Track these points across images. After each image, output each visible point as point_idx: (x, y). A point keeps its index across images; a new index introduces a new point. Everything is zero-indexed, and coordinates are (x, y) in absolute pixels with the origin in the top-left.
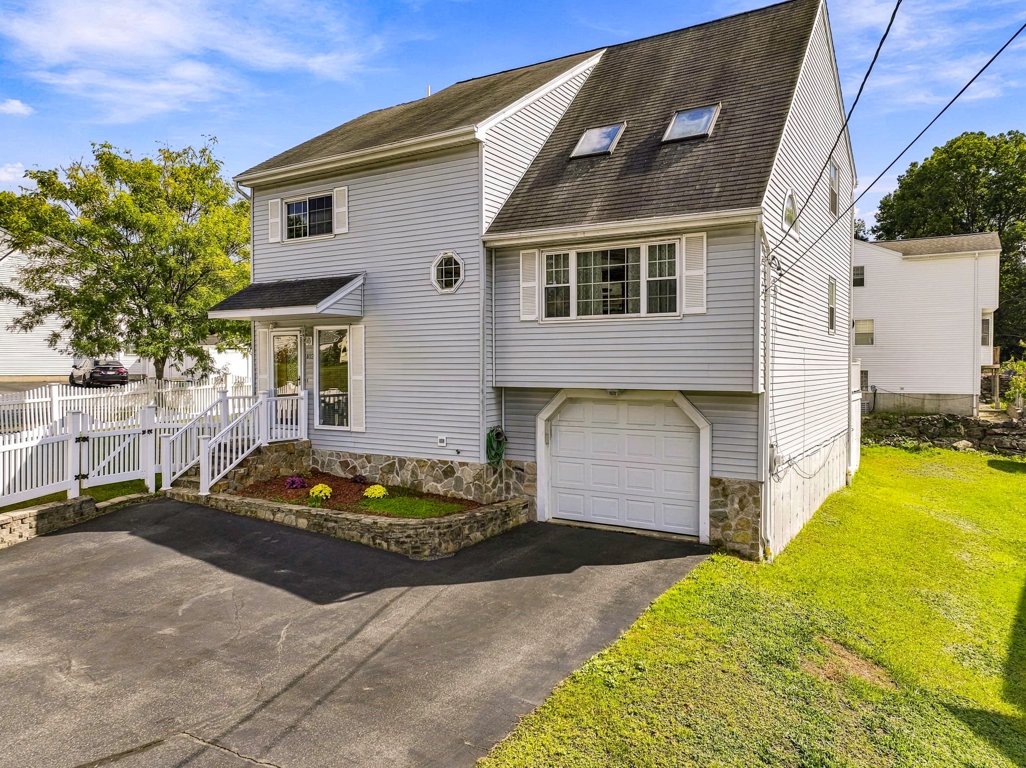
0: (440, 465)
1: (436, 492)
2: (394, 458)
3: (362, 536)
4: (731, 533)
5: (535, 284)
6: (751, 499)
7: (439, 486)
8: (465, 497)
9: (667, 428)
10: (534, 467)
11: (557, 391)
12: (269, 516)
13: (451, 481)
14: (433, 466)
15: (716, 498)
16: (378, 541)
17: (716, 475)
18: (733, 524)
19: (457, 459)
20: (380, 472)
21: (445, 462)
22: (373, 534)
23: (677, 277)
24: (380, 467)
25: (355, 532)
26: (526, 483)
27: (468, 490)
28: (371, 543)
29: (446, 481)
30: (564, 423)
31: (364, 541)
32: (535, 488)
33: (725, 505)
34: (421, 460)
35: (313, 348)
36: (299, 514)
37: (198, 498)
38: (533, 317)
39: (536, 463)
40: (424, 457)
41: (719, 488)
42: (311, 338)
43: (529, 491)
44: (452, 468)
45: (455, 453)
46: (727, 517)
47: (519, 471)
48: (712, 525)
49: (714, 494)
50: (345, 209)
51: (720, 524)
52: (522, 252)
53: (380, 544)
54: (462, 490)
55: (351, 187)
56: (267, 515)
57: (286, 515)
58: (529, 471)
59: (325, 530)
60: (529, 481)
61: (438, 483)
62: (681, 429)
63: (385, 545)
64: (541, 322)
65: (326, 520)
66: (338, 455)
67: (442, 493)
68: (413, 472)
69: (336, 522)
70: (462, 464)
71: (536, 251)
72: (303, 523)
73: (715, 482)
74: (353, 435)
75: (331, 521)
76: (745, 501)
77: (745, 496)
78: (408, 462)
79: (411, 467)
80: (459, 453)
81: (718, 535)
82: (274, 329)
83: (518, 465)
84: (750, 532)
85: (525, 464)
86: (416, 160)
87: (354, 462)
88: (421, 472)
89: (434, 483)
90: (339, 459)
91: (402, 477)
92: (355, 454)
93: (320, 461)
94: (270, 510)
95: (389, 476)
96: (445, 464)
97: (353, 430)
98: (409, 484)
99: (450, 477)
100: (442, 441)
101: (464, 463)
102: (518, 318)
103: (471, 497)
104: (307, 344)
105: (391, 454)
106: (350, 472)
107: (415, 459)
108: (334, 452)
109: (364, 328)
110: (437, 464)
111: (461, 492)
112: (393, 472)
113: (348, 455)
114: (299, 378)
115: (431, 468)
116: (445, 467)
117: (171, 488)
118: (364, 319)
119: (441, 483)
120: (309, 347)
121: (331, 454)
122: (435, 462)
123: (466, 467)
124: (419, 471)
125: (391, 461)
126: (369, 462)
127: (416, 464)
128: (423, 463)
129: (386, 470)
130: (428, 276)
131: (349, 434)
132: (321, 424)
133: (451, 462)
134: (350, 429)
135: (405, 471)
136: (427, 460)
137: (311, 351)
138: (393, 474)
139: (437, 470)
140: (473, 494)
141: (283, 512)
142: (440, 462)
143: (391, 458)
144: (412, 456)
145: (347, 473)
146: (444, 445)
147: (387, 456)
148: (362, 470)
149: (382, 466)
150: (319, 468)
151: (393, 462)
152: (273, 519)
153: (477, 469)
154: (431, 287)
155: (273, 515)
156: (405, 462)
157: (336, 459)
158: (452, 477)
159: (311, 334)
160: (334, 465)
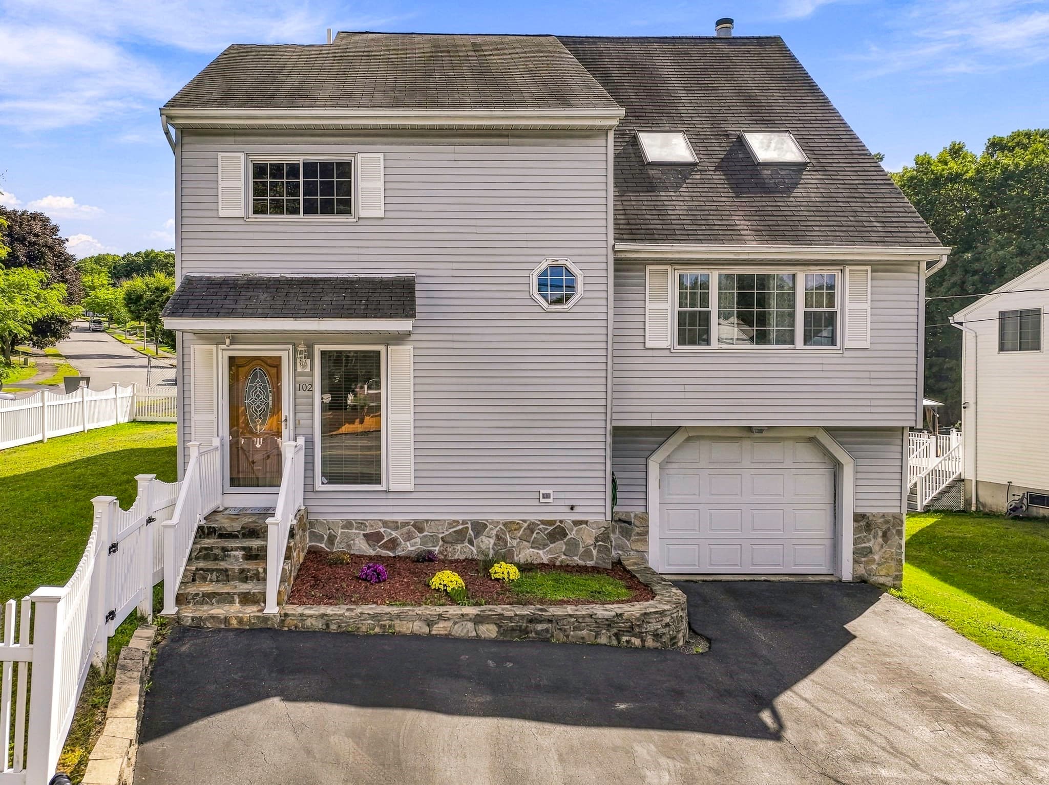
0: (541, 526)
1: (539, 561)
2: (464, 522)
3: (597, 635)
4: (874, 567)
5: (667, 306)
6: (894, 532)
7: (541, 552)
8: (581, 563)
9: (797, 466)
10: (644, 518)
11: (675, 430)
12: (419, 627)
13: (561, 545)
14: (531, 528)
15: (861, 533)
16: (624, 639)
17: (860, 510)
18: (876, 557)
19: (570, 517)
20: (441, 543)
21: (551, 523)
22: (615, 630)
23: (837, 308)
24: (441, 536)
25: (584, 632)
26: (633, 538)
27: (587, 554)
28: (615, 643)
29: (552, 546)
30: (674, 465)
31: (603, 640)
32: (646, 542)
33: (869, 540)
34: (512, 523)
35: (312, 376)
36: (478, 620)
37: (266, 619)
38: (664, 345)
39: (647, 513)
40: (516, 518)
41: (863, 523)
42: (308, 361)
43: (639, 546)
44: (563, 529)
45: (568, 510)
46: (871, 552)
47: (623, 525)
48: (856, 561)
49: (856, 530)
50: (380, 184)
51: (863, 559)
52: (648, 268)
53: (628, 642)
54: (576, 555)
55: (389, 156)
56: (415, 628)
57: (455, 623)
58: (637, 523)
59: (533, 635)
60: (639, 534)
61: (539, 549)
62: (812, 466)
63: (637, 642)
64: (673, 351)
65: (531, 621)
66: (361, 524)
67: (546, 561)
68: (498, 538)
69: (550, 621)
70: (577, 523)
71: (669, 267)
72: (489, 631)
73: (858, 517)
74: (391, 496)
75: (540, 622)
76: (889, 533)
77: (889, 529)
78: (490, 526)
79: (494, 532)
80: (572, 508)
81: (861, 570)
82: (232, 347)
83: (623, 517)
84: (893, 564)
85: (632, 515)
86: (507, 136)
87: (392, 532)
88: (511, 538)
89: (533, 550)
90: (364, 530)
91: (479, 547)
92: (394, 522)
93: (325, 536)
94: (420, 620)
95: (455, 547)
96: (551, 525)
97: (392, 488)
98: (491, 556)
99: (558, 540)
100: (547, 496)
101: (582, 521)
102: (642, 344)
103: (590, 563)
104: (299, 369)
105: (460, 518)
106: (385, 547)
107: (501, 522)
108: (353, 522)
109: (412, 350)
110: (539, 525)
111: (575, 558)
112: (462, 542)
113: (380, 524)
114: (283, 419)
115: (528, 532)
116: (551, 528)
117: (177, 609)
118: (413, 337)
119: (544, 548)
120: (302, 374)
121: (348, 525)
122: (533, 523)
123: (584, 526)
124: (508, 536)
125: (460, 527)
126: (421, 530)
127: (503, 528)
128: (515, 526)
129: (450, 540)
130: (526, 288)
131: (383, 496)
132: (326, 484)
133: (561, 522)
134: (384, 488)
135: (483, 538)
136: (521, 522)
137: (308, 379)
138: (463, 544)
139: (538, 533)
140: (595, 558)
141: (449, 619)
142: (543, 522)
143: (461, 522)
144: (496, 518)
145: (378, 549)
146: (550, 500)
147: (453, 520)
148: (408, 543)
149: (443, 535)
150: (323, 546)
151: (463, 528)
152: (430, 631)
153: (602, 527)
154: (530, 302)
155: (428, 625)
156: (485, 526)
157: (357, 531)
158: (562, 540)
159: (310, 356)
160: (353, 540)
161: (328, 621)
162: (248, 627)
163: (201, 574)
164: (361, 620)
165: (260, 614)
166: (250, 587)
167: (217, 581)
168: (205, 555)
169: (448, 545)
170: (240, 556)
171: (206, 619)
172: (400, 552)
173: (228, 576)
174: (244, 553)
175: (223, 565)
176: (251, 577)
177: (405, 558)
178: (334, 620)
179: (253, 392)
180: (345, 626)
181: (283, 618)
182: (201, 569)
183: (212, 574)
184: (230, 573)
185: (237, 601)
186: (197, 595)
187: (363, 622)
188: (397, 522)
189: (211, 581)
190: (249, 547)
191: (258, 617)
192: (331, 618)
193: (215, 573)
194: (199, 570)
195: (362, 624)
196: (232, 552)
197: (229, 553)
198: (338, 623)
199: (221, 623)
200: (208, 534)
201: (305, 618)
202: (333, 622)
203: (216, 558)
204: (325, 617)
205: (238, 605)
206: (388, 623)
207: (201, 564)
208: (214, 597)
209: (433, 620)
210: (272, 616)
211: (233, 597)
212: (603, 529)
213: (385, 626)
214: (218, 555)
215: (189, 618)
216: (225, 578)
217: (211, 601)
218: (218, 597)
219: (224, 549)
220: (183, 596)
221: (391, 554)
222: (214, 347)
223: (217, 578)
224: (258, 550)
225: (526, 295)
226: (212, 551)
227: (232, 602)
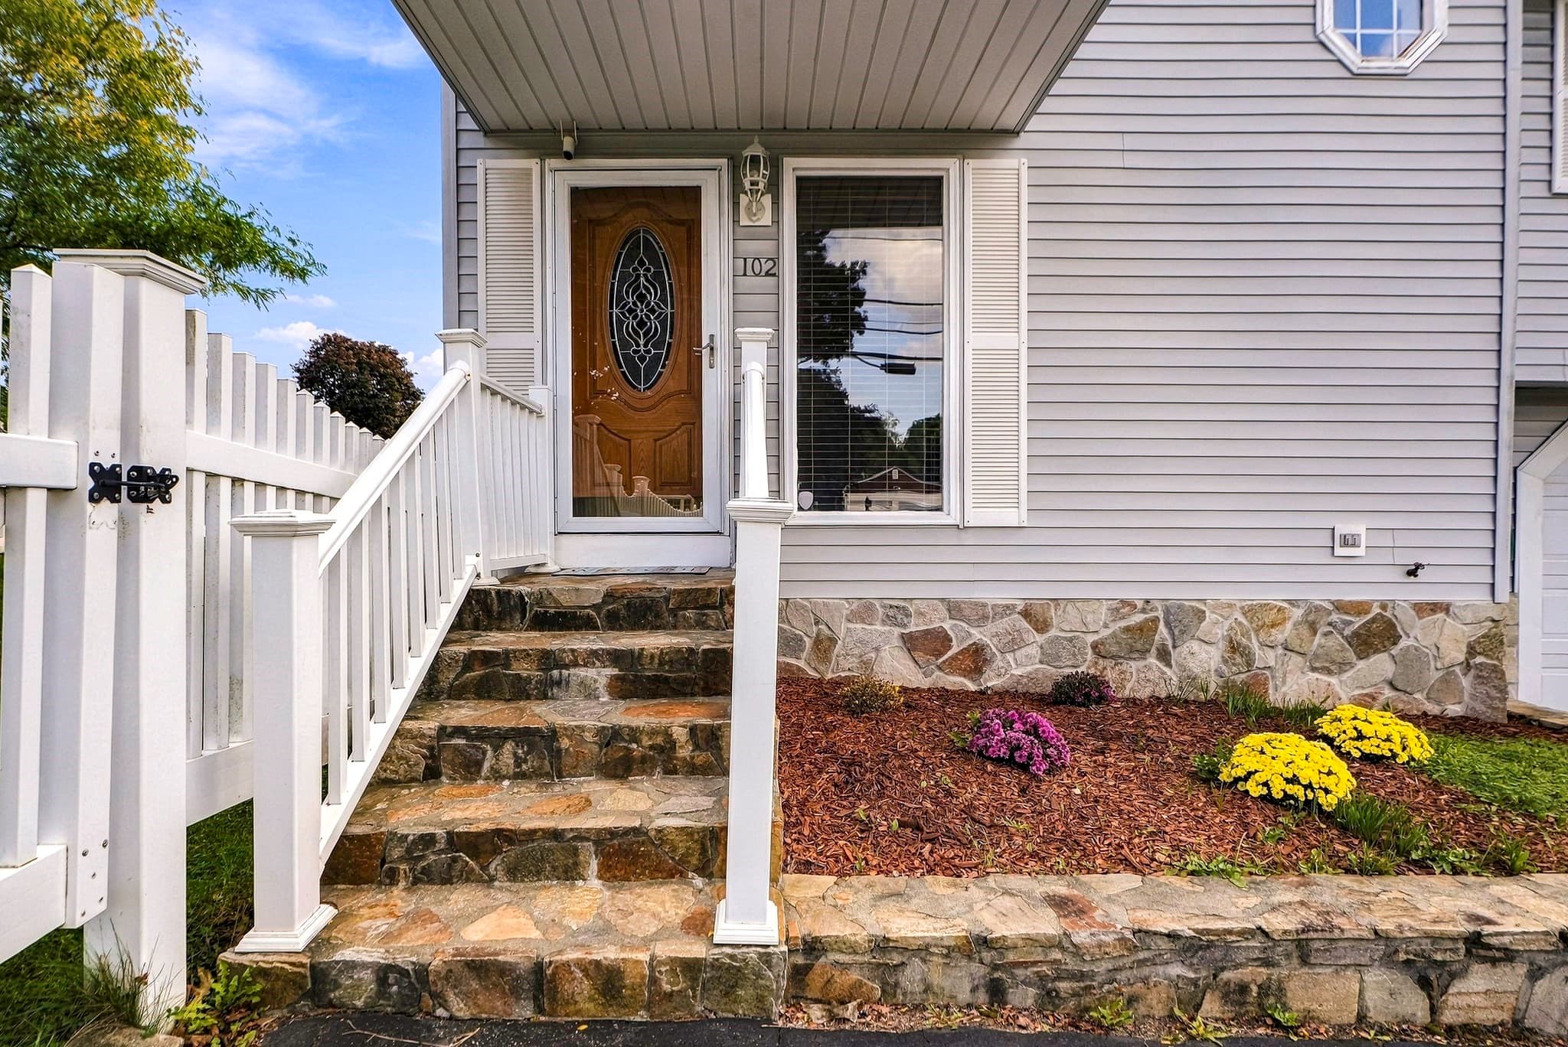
0: (1335, 617)
2: (1147, 605)
7: (1333, 680)
8: (1432, 708)
12: (1385, 996)
13: (1383, 663)
14: (1312, 620)
19: (1408, 595)
20: (1090, 656)
21: (1360, 608)
24: (1090, 639)
27: (1448, 685)
29: (1360, 664)
34: (1265, 607)
35: (777, 239)
37: (728, 974)
39: (1514, 594)
40: (1275, 596)
42: (767, 200)
44: (1390, 624)
45: (1398, 575)
54: (1421, 690)
57: (1535, 974)
61: (1330, 673)
66: (896, 613)
68: (1231, 644)
70: (1423, 609)
74: (969, 538)
78: (1211, 616)
79: (1221, 631)
80: (1414, 570)
82: (579, 162)
87: (973, 631)
88: (1262, 645)
89: (1316, 675)
90: (905, 626)
91: (1183, 668)
92: (976, 604)
93: (806, 639)
94: (1388, 960)
95: (1124, 667)
96: (1359, 614)
97: (974, 518)
98: (1212, 688)
99: (1377, 651)
100: (1348, 541)
101: (1435, 604)
102: (1545, 185)
103: (1454, 710)
104: (744, 221)
105: (1136, 594)
106: (952, 666)
107: (1238, 604)
108: (877, 604)
109: (1024, 172)
110: (1330, 613)
111: (1417, 696)
112: (1144, 653)
113: (942, 609)
114: (705, 341)
115: (1305, 631)
116: (1358, 622)
117: (328, 913)
118: (1023, 140)
119: (1341, 671)
120: (755, 234)
121: (864, 612)
122: (1318, 609)
123: (1441, 615)
124: (1254, 640)
125: (1138, 618)
126: (1042, 626)
127: (1241, 619)
128: (1272, 615)
129: (1114, 649)
130: (1305, 16)
131: (952, 538)
132: (810, 509)
133: (1384, 607)
134: (954, 519)
135: (1195, 646)
136: (1285, 605)
137: (765, 247)
138: (1145, 659)
139: (1326, 634)
140: (1466, 698)
141: (1508, 956)
142: (1340, 607)
143: (1140, 605)
144: (1226, 595)
145: (938, 673)
146: (1360, 551)
147: (1122, 601)
148: (1010, 657)
149: (1096, 637)
150: (802, 664)
151: (1147, 620)
152: (1433, 1010)
153: (1487, 619)
154: (1318, 53)
155: (1424, 983)
156: (1200, 615)
157: (887, 628)
158: (1385, 649)
159: (774, 187)
160: (877, 650)
161: (996, 968)
162: (642, 1016)
163: (456, 747)
164: (1142, 963)
165: (696, 949)
166: (643, 805)
167: (520, 776)
168: (483, 679)
169: (1109, 663)
170: (603, 682)
171: (449, 974)
172: (992, 681)
173: (557, 754)
174: (616, 671)
175: (541, 714)
176: (644, 759)
177: (1003, 696)
178: (1025, 965)
179: (629, 286)
180: (1075, 994)
181: (800, 960)
182: (460, 731)
183: (497, 748)
184: (565, 743)
185: (594, 865)
186: (428, 840)
187: (1146, 971)
188: (984, 605)
189: (497, 776)
190: (632, 652)
191: (690, 967)
192: (1011, 957)
193: (509, 746)
194: (451, 736)
195: (1145, 980)
196: (572, 671)
197: (565, 672)
198: (1042, 977)
199: (515, 992)
200: (501, 616)
201: (896, 959)
202: (1020, 973)
203: (520, 691)
204: (987, 956)
205: (595, 883)
206: (1253, 974)
207: (464, 714)
208: (497, 851)
209: (1443, 963)
210: (752, 954)
211: (575, 852)
212: (1490, 624)
213: (1243, 989)
214: (528, 680)
215: (367, 975)
216: (547, 767)
217: (484, 868)
218: (512, 852)
219: (548, 660)
220: (371, 846)
221: (972, 687)
222: (533, 164)
223: (518, 764)
224: (661, 664)
225: (1306, 34)
226: (507, 666)
227: (570, 873)
